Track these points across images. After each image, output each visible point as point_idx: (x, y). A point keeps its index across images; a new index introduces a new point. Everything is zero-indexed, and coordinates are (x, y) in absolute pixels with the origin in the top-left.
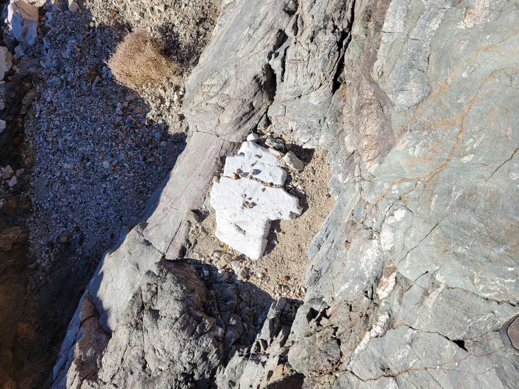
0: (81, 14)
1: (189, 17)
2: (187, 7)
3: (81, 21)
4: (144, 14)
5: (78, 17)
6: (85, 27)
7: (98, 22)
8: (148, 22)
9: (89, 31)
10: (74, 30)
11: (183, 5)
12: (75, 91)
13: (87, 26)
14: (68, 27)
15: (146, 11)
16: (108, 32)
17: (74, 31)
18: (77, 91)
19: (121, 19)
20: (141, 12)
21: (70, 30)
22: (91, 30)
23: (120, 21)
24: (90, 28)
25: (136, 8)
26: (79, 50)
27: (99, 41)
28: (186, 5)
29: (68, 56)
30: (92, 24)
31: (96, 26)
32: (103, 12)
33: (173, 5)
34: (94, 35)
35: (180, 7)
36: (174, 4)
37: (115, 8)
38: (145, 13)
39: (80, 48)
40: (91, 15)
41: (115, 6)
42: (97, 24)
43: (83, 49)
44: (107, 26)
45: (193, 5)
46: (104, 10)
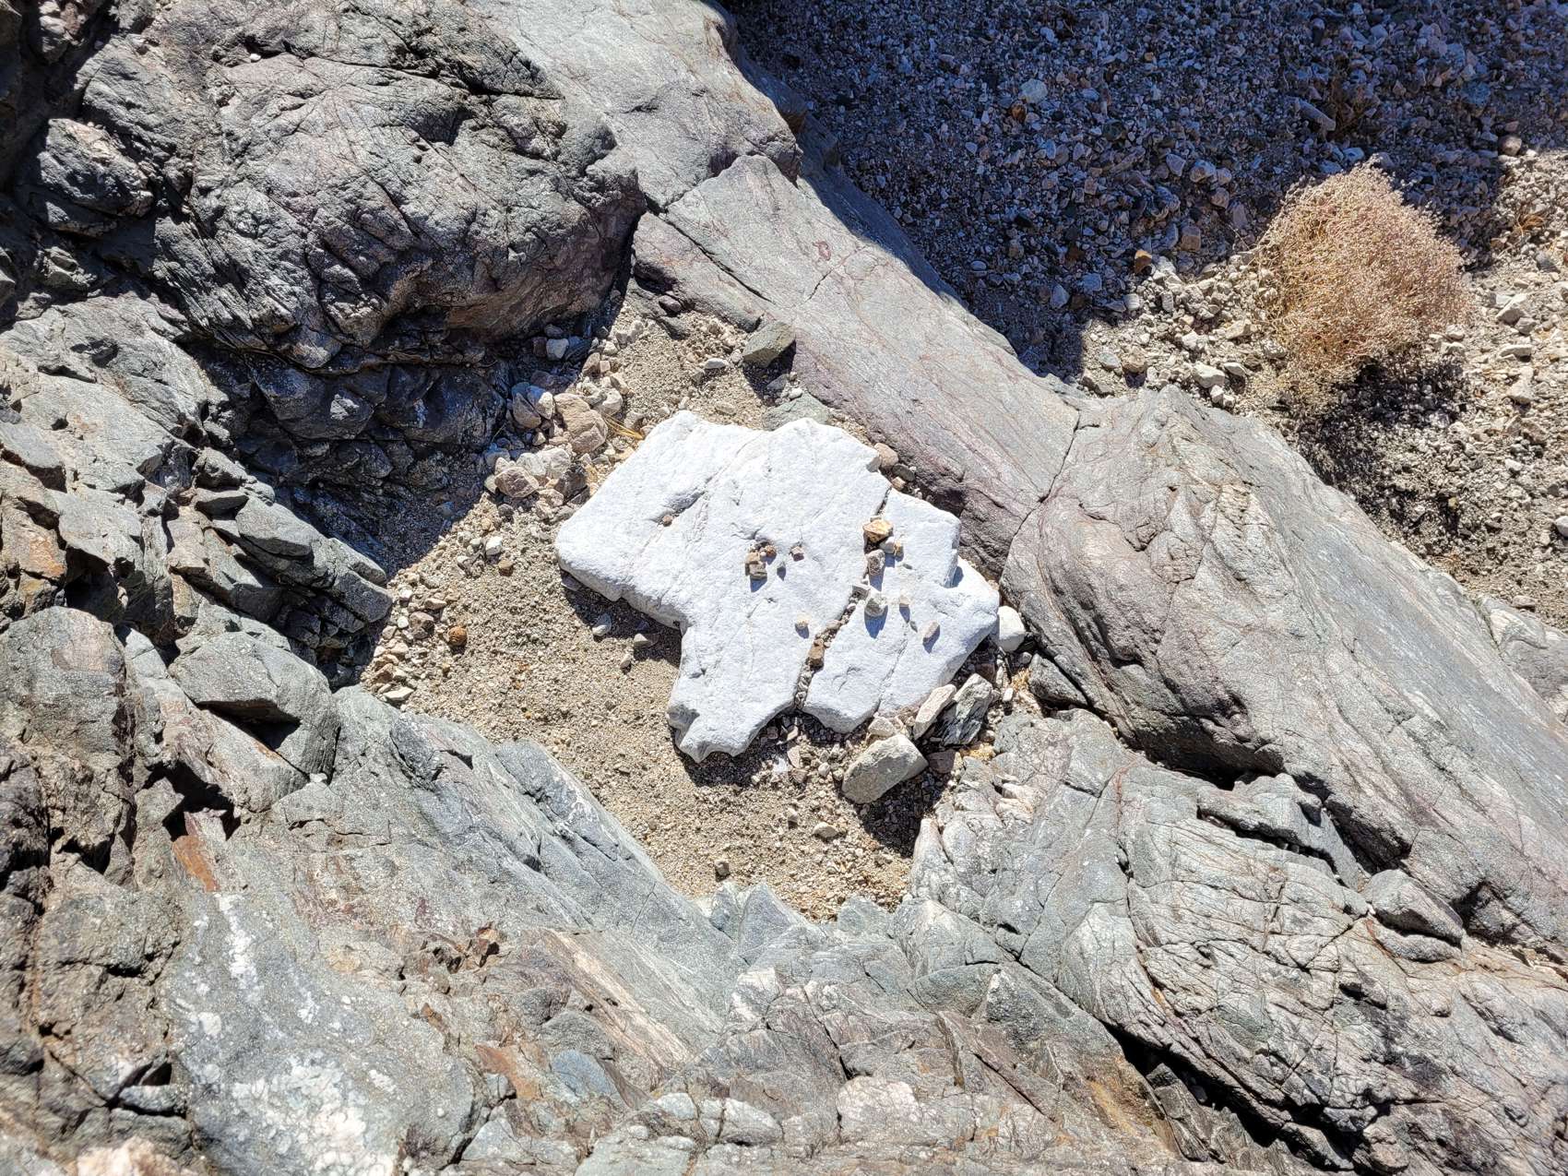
0: (1558, 114)
1: (1471, 475)
2: (1506, 475)
3: (1535, 109)
4: (1513, 324)
5: (1549, 106)
6: (1509, 120)
7: (1518, 167)
8: (1483, 332)
9: (1494, 130)
10: (1508, 82)
11: (1517, 465)
12: (1302, 42)
13: (1514, 125)
14: (1522, 63)
15: (1521, 334)
16: (1477, 190)
17: (1503, 79)
18: (1301, 47)
19: (1511, 246)
20: (1523, 316)
21: (1509, 66)
22: (1494, 138)
23: (1504, 240)
24: (1503, 134)
25: (1539, 304)
26: (1438, 82)
27: (1453, 156)
28: (1514, 474)
29: (1423, 42)
30: (1513, 143)
31: (1504, 157)
32: (1547, 191)
33: (1526, 430)
34: (1475, 143)
35: (1513, 452)
36: (1526, 436)
37: (1553, 234)
38: (1514, 331)
39: (1444, 89)
40: (1544, 149)
41: (1558, 234)
42: (1511, 161)
43: (1436, 98)
44: (1498, 192)
45: (1510, 499)
46: (1552, 195)
